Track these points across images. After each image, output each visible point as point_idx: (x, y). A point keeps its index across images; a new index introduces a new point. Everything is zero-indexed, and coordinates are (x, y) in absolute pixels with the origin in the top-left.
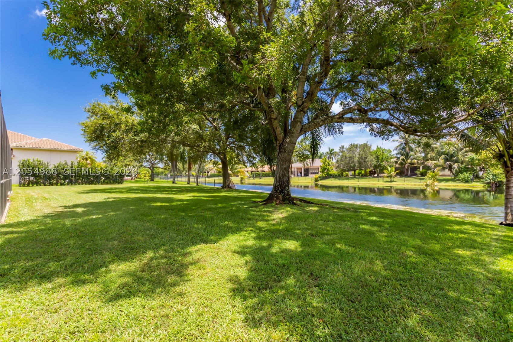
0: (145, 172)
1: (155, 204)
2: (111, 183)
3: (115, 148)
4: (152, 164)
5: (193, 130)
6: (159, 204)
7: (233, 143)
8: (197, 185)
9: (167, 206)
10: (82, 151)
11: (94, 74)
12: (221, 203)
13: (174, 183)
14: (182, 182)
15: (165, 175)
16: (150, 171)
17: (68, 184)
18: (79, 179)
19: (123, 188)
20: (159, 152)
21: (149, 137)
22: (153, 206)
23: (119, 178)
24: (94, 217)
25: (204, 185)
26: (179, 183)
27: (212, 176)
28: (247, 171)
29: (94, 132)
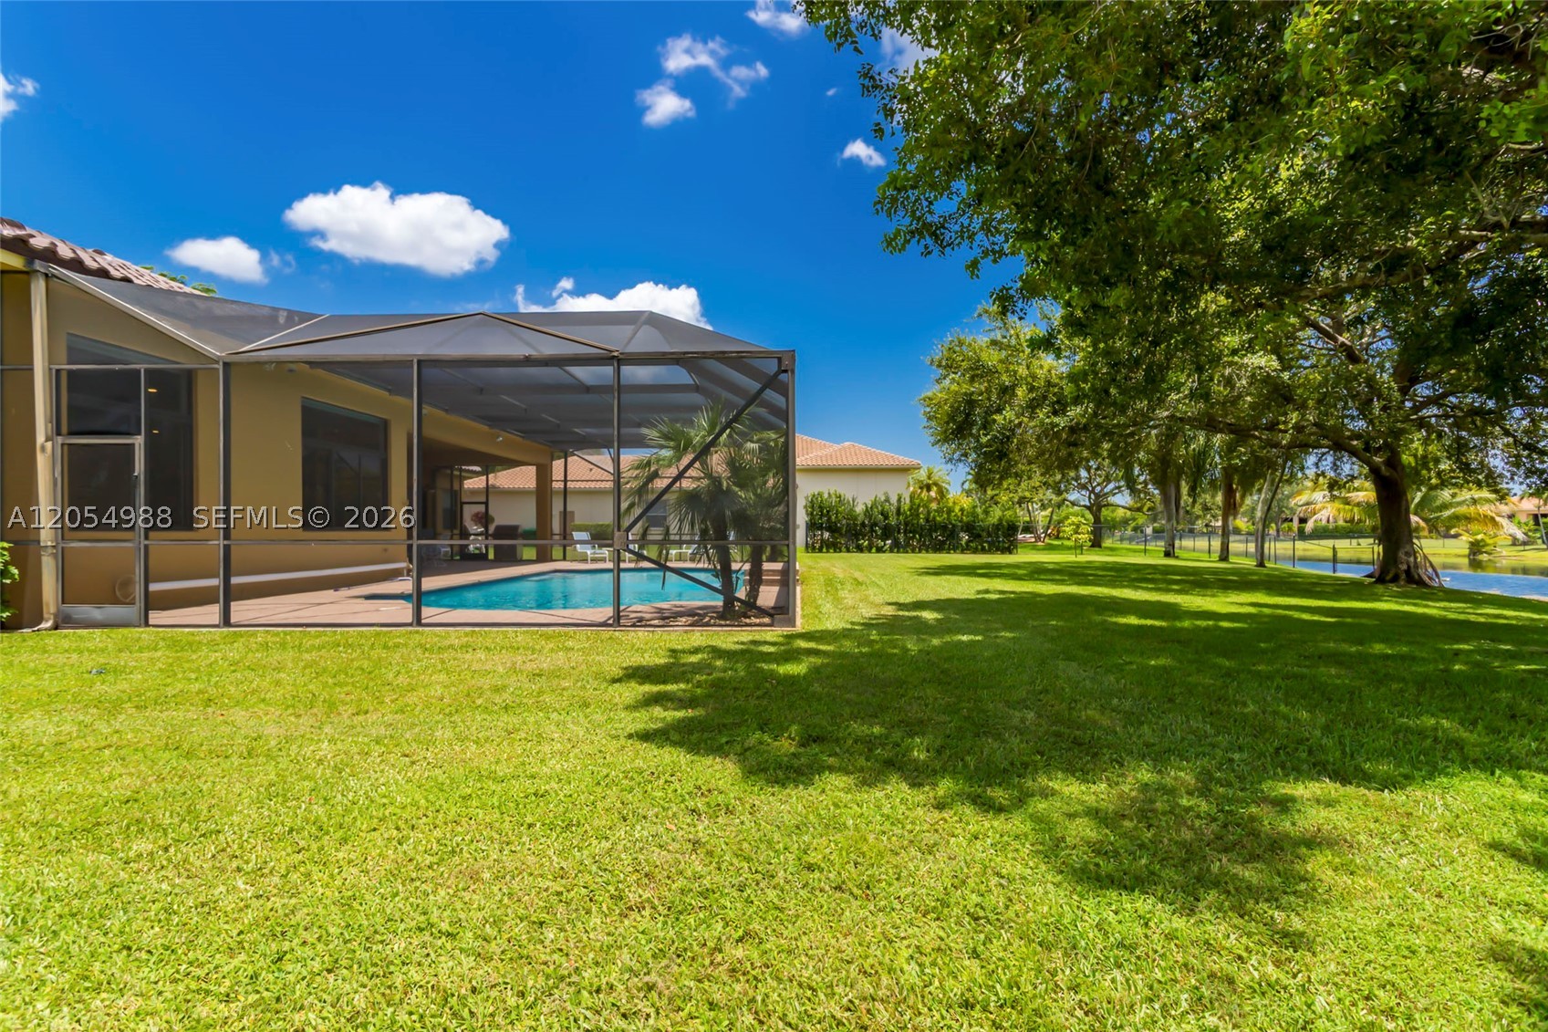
0: (1077, 520)
1: (1123, 620)
2: (983, 551)
3: (1002, 455)
4: (1097, 496)
5: (1253, 375)
6: (1133, 620)
7: (1435, 401)
8: (1261, 564)
9: (1161, 628)
10: (918, 468)
11: (974, 265)
12: (1385, 641)
13: (1167, 554)
14: (1197, 551)
15: (1135, 529)
16: (1089, 516)
17: (891, 551)
18: (914, 537)
19: (1017, 566)
20: (1123, 458)
21: (1095, 414)
22: (1116, 623)
23: (1004, 536)
24: (965, 638)
25: (1288, 567)
26: (1185, 555)
27: (1321, 534)
28: (1511, 517)
29: (951, 418)
